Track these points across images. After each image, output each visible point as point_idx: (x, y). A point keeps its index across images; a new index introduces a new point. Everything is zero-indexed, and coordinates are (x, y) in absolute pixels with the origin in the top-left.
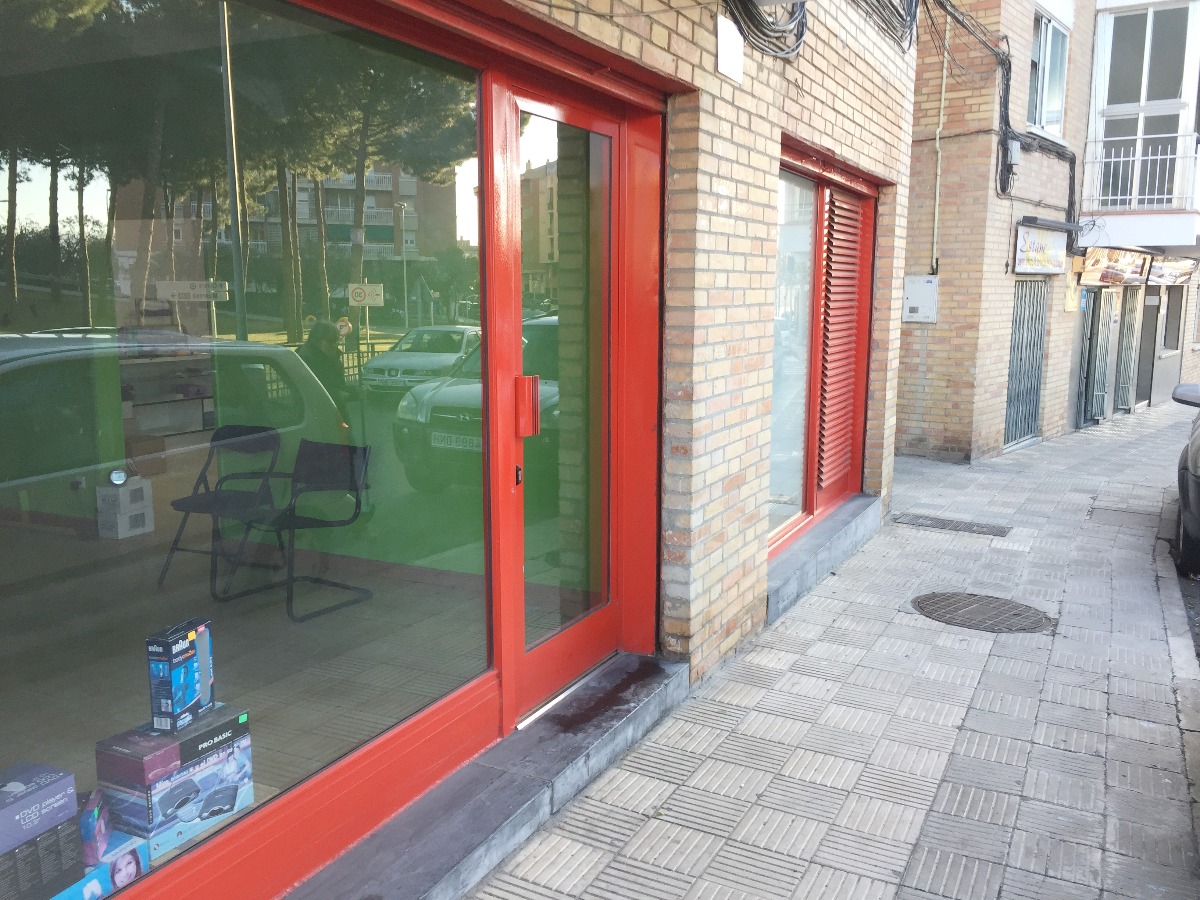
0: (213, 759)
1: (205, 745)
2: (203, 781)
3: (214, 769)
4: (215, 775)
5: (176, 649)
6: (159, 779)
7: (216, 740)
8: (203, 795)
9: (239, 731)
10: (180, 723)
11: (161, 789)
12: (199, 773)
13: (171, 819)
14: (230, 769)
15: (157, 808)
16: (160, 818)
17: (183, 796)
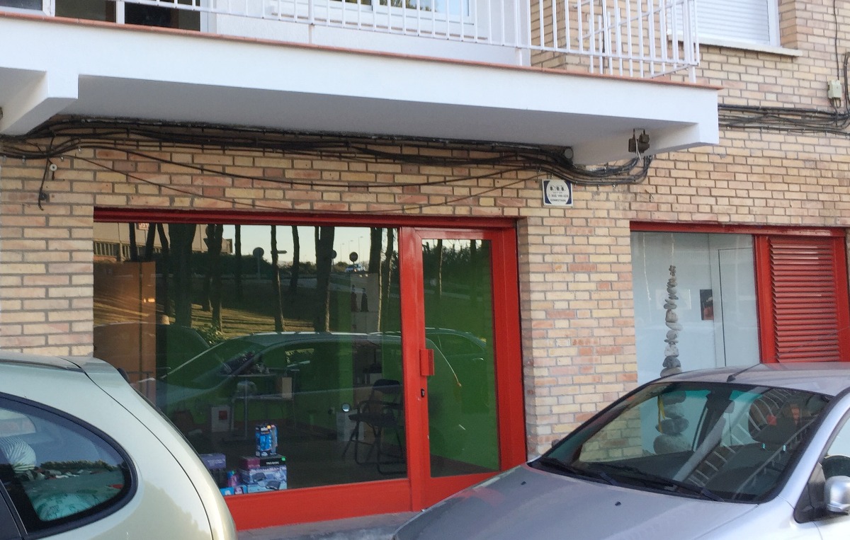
0: (272, 469)
1: (269, 463)
2: (268, 475)
3: (272, 473)
4: (272, 475)
5: (262, 429)
6: (252, 468)
7: (273, 463)
8: (268, 480)
9: (282, 463)
10: (263, 455)
11: (253, 472)
12: (267, 472)
13: (255, 483)
14: (278, 475)
15: (251, 478)
16: (252, 482)
17: (261, 477)
